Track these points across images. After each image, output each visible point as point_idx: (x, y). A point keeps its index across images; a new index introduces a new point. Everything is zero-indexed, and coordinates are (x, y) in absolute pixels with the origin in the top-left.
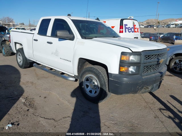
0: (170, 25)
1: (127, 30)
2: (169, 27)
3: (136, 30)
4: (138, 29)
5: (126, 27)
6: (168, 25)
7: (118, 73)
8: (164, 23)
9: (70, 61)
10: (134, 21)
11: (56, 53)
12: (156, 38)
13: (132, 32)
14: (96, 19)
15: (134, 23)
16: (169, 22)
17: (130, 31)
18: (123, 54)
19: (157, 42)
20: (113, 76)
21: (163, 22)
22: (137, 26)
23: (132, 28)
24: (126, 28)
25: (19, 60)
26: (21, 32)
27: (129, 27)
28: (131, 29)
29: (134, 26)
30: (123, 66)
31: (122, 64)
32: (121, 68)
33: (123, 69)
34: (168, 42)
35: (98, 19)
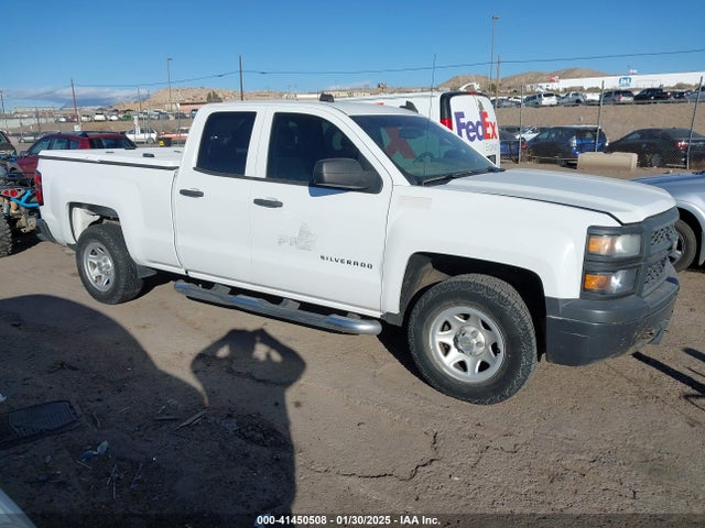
0: (540, 96)
1: (464, 131)
2: (537, 105)
3: (489, 130)
4: (493, 128)
5: (462, 120)
6: (534, 98)
7: (578, 297)
8: (510, 88)
9: (370, 266)
10: (480, 97)
11: (303, 240)
12: (513, 147)
13: (480, 138)
14: (405, 104)
15: (481, 106)
16: (528, 86)
17: (472, 134)
18: (593, 232)
19: (517, 161)
20: (562, 306)
21: (507, 85)
22: (492, 118)
23: (478, 123)
24: (461, 126)
25: (92, 274)
26: (102, 162)
27: (470, 123)
28: (476, 130)
29: (483, 115)
30: (593, 272)
31: (592, 264)
32: (588, 276)
33: (593, 283)
34: (555, 162)
35: (410, 106)
